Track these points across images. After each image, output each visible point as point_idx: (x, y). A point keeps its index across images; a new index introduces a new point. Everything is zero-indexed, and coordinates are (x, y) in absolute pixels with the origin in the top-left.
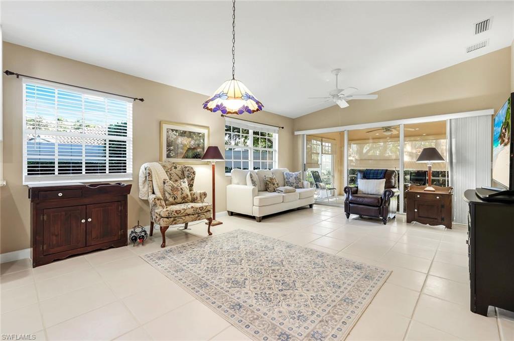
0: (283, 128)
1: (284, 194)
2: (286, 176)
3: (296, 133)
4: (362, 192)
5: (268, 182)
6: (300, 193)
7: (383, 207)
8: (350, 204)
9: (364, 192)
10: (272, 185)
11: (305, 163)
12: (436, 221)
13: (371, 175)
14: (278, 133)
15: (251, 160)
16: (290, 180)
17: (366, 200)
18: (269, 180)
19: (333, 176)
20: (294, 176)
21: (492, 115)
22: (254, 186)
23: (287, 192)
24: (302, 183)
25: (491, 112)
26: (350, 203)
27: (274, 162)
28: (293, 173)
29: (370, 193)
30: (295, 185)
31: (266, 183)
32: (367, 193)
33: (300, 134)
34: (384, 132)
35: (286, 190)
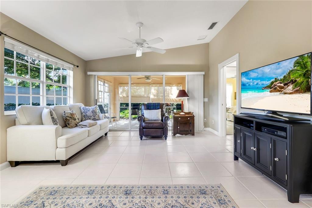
0: (78, 66)
1: (89, 129)
2: (83, 111)
3: (89, 73)
4: (148, 119)
5: (68, 118)
6: (100, 125)
7: (165, 128)
8: (144, 130)
9: (149, 119)
10: (73, 121)
11: (96, 99)
12: (188, 132)
13: (152, 107)
14: (73, 71)
15: (43, 96)
16: (87, 114)
17: (155, 125)
18: (70, 116)
19: (110, 108)
20: (91, 110)
21: (204, 75)
22: (56, 124)
23: (91, 126)
24: (98, 115)
25: (203, 73)
26: (143, 128)
27: (68, 98)
28: (90, 108)
29: (153, 119)
30: (93, 117)
31: (66, 119)
32: (151, 119)
33: (93, 74)
34: (146, 79)
35: (90, 124)
